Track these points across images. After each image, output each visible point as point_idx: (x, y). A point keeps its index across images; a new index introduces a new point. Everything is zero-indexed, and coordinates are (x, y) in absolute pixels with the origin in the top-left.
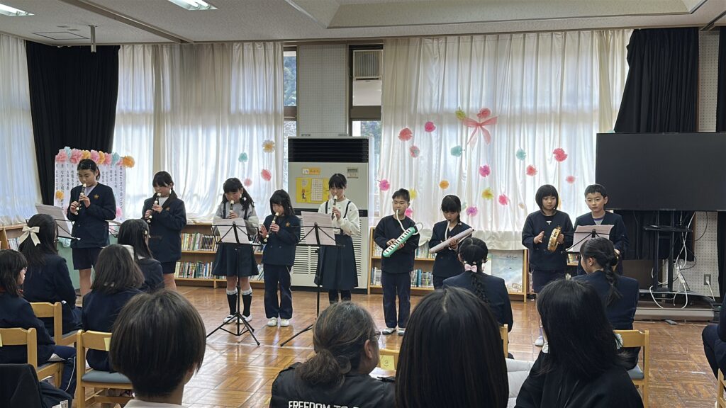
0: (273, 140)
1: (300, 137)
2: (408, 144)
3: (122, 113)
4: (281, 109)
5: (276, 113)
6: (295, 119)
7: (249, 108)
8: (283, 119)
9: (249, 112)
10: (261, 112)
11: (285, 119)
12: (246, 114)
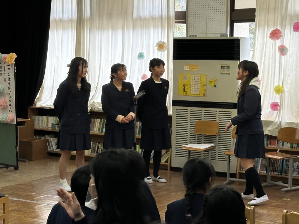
0: (166, 41)
1: (189, 38)
2: (278, 43)
4: (172, 14)
5: (168, 17)
6: (185, 23)
7: (148, 13)
8: (174, 23)
9: (147, 17)
10: (157, 17)
11: (176, 22)
12: (145, 19)
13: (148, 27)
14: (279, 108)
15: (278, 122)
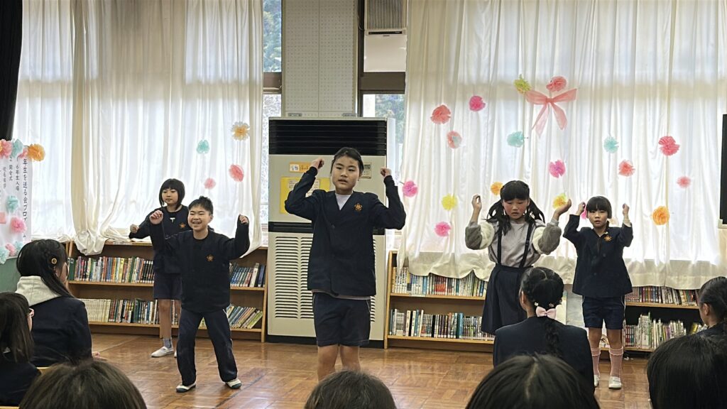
0: (247, 121)
1: (287, 118)
2: (444, 128)
3: (27, 81)
4: (258, 77)
5: (251, 83)
6: (280, 92)
7: (212, 74)
8: (262, 91)
9: (212, 81)
10: (230, 82)
11: (264, 91)
12: (208, 84)
13: (213, 98)
14: (449, 233)
15: (450, 255)
